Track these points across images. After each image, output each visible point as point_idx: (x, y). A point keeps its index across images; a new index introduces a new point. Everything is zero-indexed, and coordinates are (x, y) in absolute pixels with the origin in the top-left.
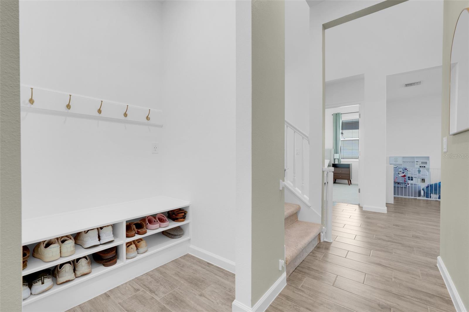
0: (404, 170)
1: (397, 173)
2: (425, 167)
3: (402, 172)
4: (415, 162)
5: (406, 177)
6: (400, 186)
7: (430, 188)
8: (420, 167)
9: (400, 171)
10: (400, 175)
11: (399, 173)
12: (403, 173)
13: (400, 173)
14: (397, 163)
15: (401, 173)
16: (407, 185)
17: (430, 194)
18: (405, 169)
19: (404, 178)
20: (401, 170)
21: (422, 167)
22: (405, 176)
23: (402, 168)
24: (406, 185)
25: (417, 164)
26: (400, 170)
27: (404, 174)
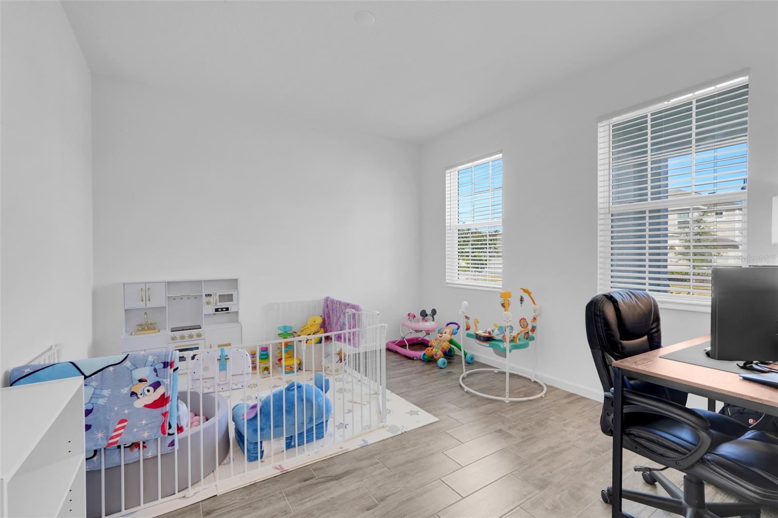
0: (161, 372)
1: (126, 391)
2: (227, 309)
3: (150, 382)
4: (204, 296)
5: (167, 408)
6: (140, 454)
7: (261, 420)
8: (217, 310)
9: (141, 381)
10: (139, 403)
11: (133, 394)
12: (156, 385)
13: (139, 388)
14: (150, 305)
15: (145, 386)
16: (177, 437)
17: (261, 442)
18: (166, 365)
19: (159, 411)
20: (145, 372)
21: (222, 309)
22: (163, 401)
23: (150, 359)
24: (169, 440)
25: (208, 303)
26: (138, 374)
27: (160, 391)
